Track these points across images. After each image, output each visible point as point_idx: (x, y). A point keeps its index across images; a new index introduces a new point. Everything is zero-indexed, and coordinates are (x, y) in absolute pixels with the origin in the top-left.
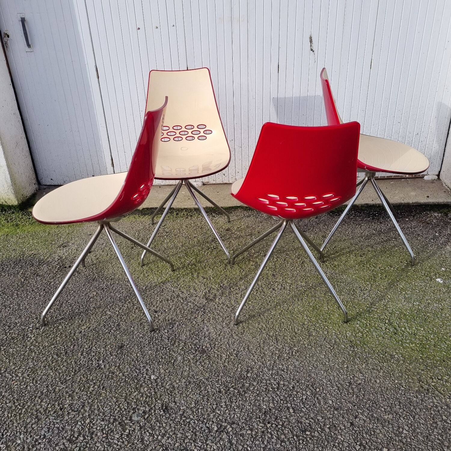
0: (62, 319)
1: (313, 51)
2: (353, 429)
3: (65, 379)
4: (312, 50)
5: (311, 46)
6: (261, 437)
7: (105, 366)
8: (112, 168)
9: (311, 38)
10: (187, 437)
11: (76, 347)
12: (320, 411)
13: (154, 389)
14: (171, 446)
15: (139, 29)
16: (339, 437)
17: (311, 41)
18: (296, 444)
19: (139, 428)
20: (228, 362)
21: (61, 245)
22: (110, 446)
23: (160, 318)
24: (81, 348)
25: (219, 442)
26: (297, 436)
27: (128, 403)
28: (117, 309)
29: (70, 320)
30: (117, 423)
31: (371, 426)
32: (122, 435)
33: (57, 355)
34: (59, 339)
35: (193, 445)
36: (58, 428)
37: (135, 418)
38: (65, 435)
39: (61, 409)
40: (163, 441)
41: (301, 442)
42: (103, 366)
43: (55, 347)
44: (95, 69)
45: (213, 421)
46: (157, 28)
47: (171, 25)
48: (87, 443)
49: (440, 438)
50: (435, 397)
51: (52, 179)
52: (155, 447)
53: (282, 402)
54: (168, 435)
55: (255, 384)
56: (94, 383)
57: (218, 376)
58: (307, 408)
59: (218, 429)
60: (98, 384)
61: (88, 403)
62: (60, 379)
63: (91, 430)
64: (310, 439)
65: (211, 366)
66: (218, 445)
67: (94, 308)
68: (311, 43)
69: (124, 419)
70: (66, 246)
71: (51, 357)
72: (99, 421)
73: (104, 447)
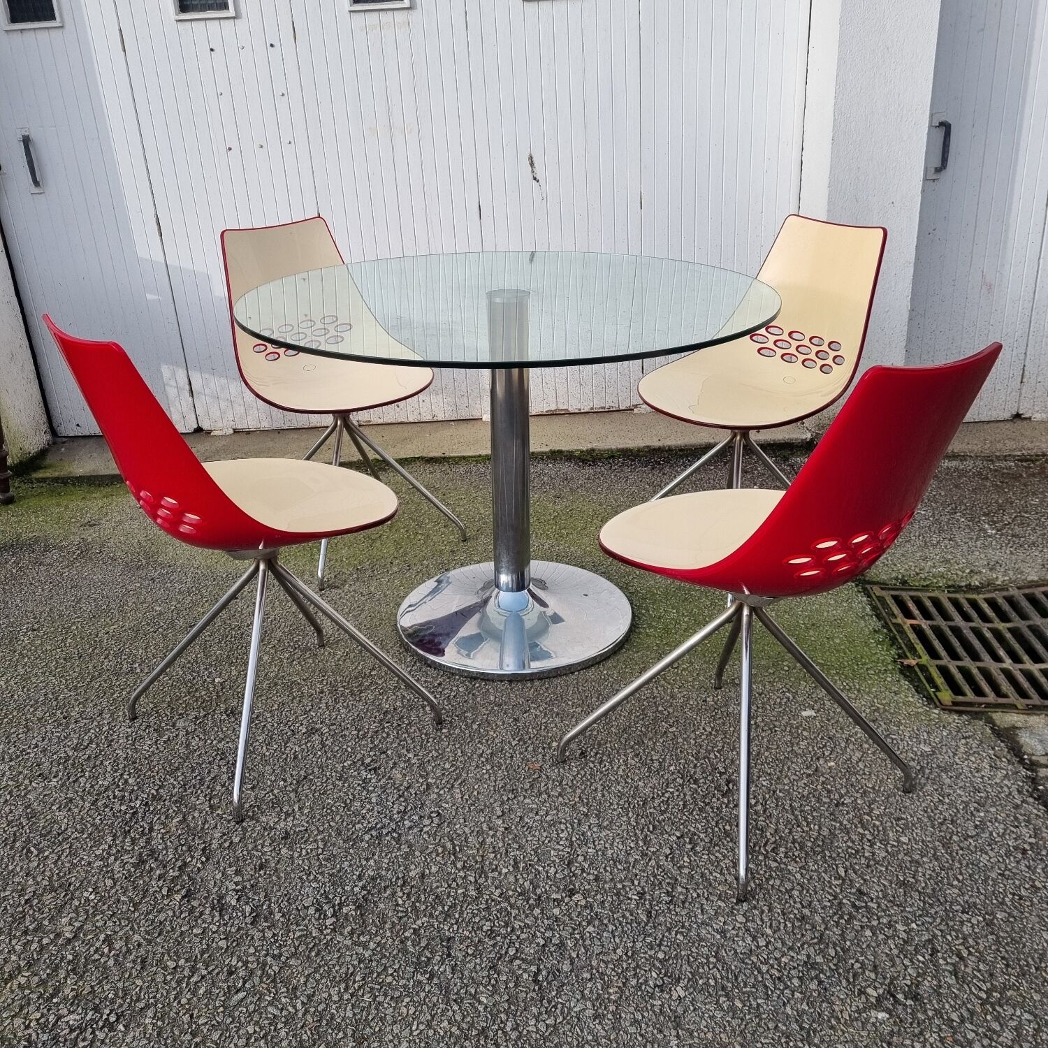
0: (79, 617)
1: (538, 181)
2: (515, 725)
3: (76, 686)
4: (535, 179)
5: (533, 172)
6: (372, 737)
7: (141, 670)
8: (190, 399)
9: (531, 158)
10: (257, 740)
11: (97, 651)
12: (474, 708)
13: (217, 693)
14: (231, 750)
15: (230, 149)
16: (492, 733)
17: (532, 164)
18: (423, 742)
19: (184, 734)
20: (345, 660)
21: (87, 524)
22: (137, 752)
23: (244, 612)
24: (106, 650)
25: (306, 743)
26: (426, 734)
27: (172, 709)
28: (174, 603)
29: (91, 619)
30: (152, 729)
31: (544, 721)
32: (156, 742)
33: (65, 659)
34: (69, 641)
35: (264, 748)
36: (59, 737)
37: (180, 724)
38: (69, 744)
39: (65, 718)
40: (220, 746)
41: (430, 740)
42: (138, 670)
43: (62, 651)
44: (155, 219)
45: (302, 724)
46: (262, 147)
47: (285, 140)
48: (101, 751)
49: (643, 729)
50: (657, 688)
51: (78, 425)
52: (206, 752)
53: (416, 700)
54: (228, 740)
55: (380, 682)
56: (122, 689)
57: (324, 676)
58: (452, 706)
59: (308, 731)
60: (128, 690)
61: (109, 710)
62: (67, 687)
63: (110, 738)
64: (446, 736)
65: (316, 665)
66: (304, 747)
67: (134, 603)
68: (532, 166)
69: (163, 724)
70: (95, 525)
71: (54, 663)
72: (123, 728)
73: (128, 754)
